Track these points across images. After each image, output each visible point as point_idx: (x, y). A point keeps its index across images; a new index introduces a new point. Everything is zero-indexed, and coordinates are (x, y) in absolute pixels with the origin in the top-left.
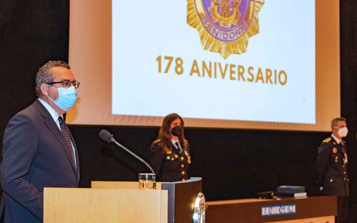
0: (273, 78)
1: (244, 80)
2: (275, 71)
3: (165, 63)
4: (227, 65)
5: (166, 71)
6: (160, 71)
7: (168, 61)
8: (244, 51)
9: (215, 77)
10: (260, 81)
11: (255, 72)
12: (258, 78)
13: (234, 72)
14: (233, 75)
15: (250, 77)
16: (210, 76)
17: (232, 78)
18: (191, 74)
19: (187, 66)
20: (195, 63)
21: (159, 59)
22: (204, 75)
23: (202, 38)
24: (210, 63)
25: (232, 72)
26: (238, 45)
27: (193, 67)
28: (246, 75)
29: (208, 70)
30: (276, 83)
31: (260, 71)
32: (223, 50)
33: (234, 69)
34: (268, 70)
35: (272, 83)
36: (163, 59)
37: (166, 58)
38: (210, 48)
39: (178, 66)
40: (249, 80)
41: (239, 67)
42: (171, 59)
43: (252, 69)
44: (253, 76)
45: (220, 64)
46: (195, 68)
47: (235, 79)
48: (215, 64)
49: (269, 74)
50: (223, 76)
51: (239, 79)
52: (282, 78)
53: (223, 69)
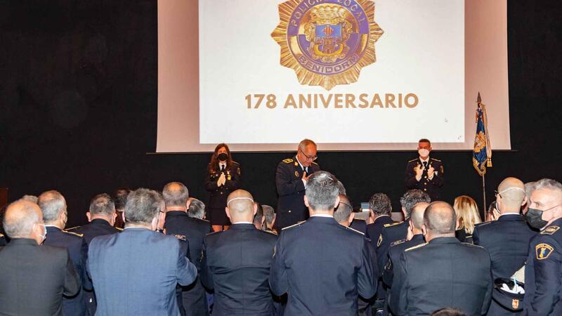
0: (396, 102)
1: (354, 107)
2: (400, 95)
3: (254, 101)
4: (331, 96)
5: (257, 107)
6: (249, 106)
7: (258, 99)
8: (354, 81)
9: (316, 106)
10: (377, 107)
11: (370, 99)
12: (374, 104)
13: (341, 101)
14: (339, 104)
15: (363, 104)
16: (309, 107)
17: (337, 106)
18: (286, 107)
19: (281, 101)
20: (290, 97)
21: (248, 98)
22: (301, 107)
23: (298, 75)
24: (309, 96)
25: (337, 101)
26: (345, 77)
27: (288, 100)
28: (357, 102)
29: (306, 101)
30: (400, 106)
31: (377, 96)
32: (326, 83)
33: (339, 98)
34: (387, 95)
35: (394, 106)
36: (252, 97)
37: (256, 96)
38: (309, 83)
39: (270, 101)
40: (360, 106)
41: (347, 96)
42: (262, 97)
43: (366, 95)
44: (366, 102)
45: (321, 96)
46: (290, 101)
47: (341, 107)
48: (316, 96)
49: (390, 98)
50: (326, 105)
51: (347, 107)
52: (411, 101)
53: (326, 99)
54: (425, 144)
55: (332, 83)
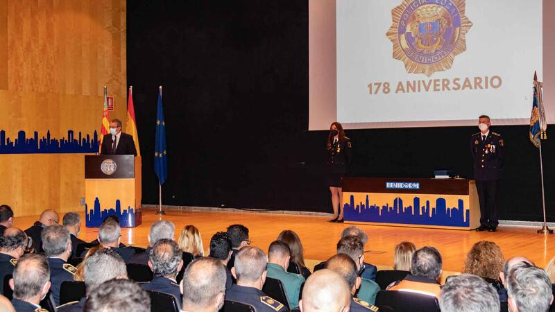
0: (483, 84)
1: (449, 89)
2: (486, 78)
3: (374, 88)
4: (431, 81)
5: (376, 93)
6: (371, 93)
7: (377, 86)
8: (448, 67)
9: (419, 91)
10: (467, 89)
11: (461, 83)
12: (465, 86)
13: (439, 85)
14: (437, 88)
15: (456, 87)
16: (414, 91)
17: (435, 90)
18: (397, 92)
19: (393, 87)
20: (400, 84)
21: (370, 86)
22: (408, 91)
24: (414, 82)
25: (435, 85)
26: (442, 64)
27: (398, 87)
28: (451, 85)
29: (412, 87)
30: (487, 87)
31: (467, 80)
32: (427, 71)
33: (437, 83)
34: (476, 79)
35: (481, 88)
36: (373, 84)
37: (375, 84)
38: (414, 72)
39: (385, 88)
40: (454, 89)
41: (444, 80)
42: (379, 84)
43: (459, 79)
44: (459, 86)
45: (423, 81)
46: (400, 87)
47: (439, 90)
48: (419, 82)
49: (478, 81)
50: (427, 89)
51: (443, 90)
52: (496, 82)
53: (427, 84)
54: (484, 119)
55: (432, 71)
